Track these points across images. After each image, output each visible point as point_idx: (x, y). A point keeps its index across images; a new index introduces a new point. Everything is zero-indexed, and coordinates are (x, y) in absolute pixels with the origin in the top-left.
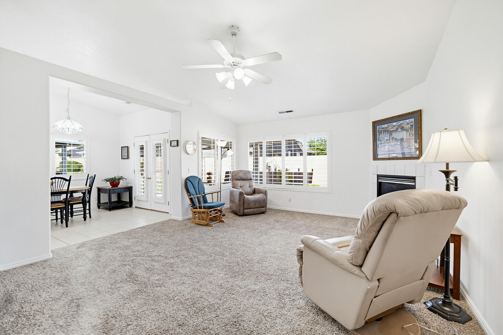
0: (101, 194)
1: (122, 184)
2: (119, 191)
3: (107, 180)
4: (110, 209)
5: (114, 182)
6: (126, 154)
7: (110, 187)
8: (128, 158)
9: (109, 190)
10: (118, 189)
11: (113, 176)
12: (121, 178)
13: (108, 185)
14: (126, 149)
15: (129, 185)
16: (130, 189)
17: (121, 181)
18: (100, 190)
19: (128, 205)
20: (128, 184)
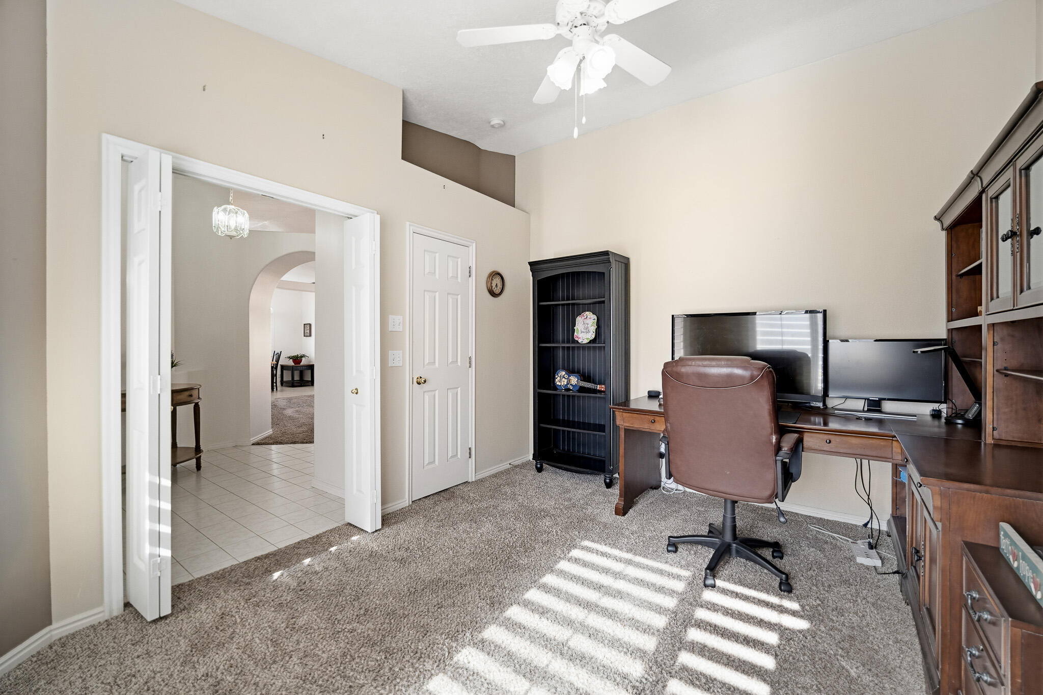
0: (284, 371)
1: (304, 362)
2: (301, 369)
3: (290, 358)
4: (293, 386)
5: (297, 359)
6: (308, 331)
7: (292, 364)
8: (310, 336)
9: (293, 366)
10: (301, 366)
11: (295, 354)
12: (302, 357)
13: (291, 363)
14: (308, 326)
15: (312, 363)
16: (311, 367)
17: (303, 359)
18: (283, 367)
19: (310, 384)
20: (310, 362)
